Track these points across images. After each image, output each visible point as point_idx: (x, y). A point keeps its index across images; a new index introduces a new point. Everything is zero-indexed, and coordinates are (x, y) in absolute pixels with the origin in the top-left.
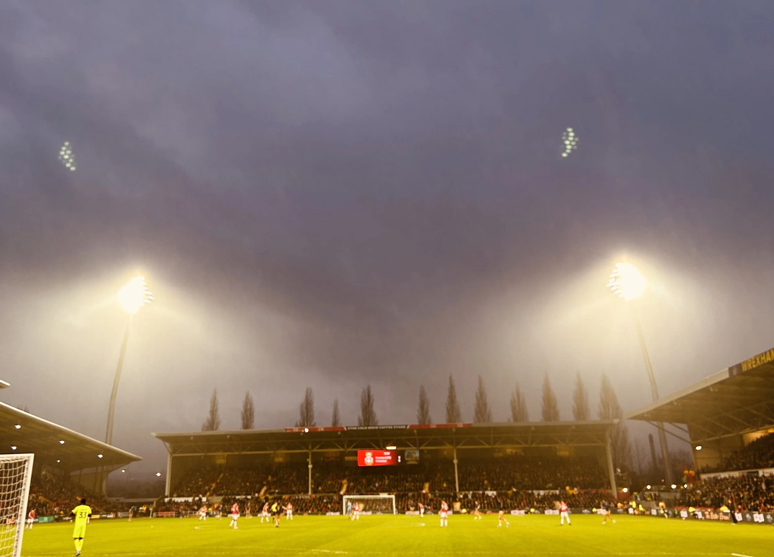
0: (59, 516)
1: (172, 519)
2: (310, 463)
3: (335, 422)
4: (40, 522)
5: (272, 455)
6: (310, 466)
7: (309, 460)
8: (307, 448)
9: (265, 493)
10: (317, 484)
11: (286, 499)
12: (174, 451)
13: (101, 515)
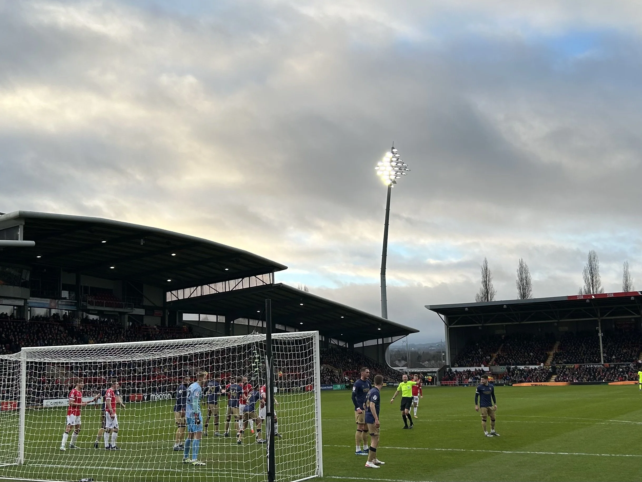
0: (350, 384)
1: (456, 388)
2: (600, 331)
3: (627, 286)
4: (334, 389)
5: (556, 324)
6: (600, 335)
7: (599, 328)
8: (596, 316)
9: (552, 363)
10: (609, 353)
11: (576, 368)
12: (449, 322)
13: (387, 383)
